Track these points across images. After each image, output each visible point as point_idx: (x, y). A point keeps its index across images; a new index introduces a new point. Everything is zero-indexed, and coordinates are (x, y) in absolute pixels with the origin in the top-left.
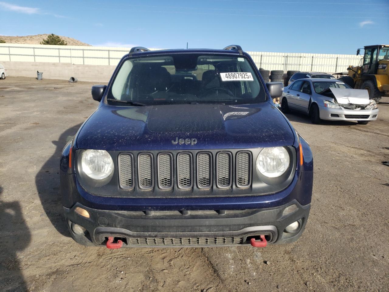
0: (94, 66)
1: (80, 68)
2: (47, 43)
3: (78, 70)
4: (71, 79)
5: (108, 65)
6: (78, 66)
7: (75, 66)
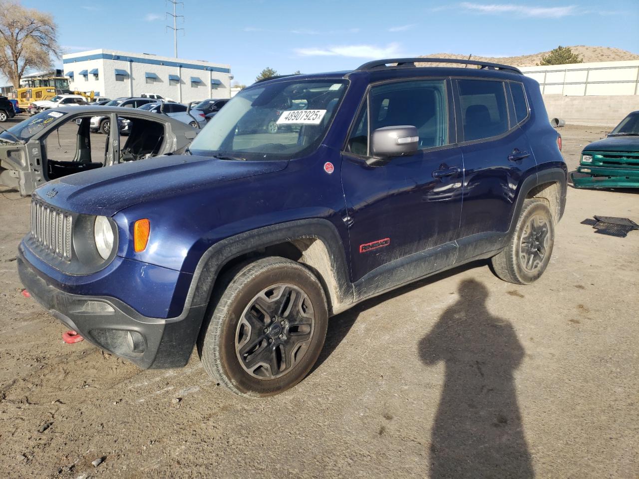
0: (604, 98)
1: (576, 102)
2: (549, 62)
3: (573, 105)
4: (554, 121)
5: (633, 94)
6: (574, 98)
7: (567, 99)
